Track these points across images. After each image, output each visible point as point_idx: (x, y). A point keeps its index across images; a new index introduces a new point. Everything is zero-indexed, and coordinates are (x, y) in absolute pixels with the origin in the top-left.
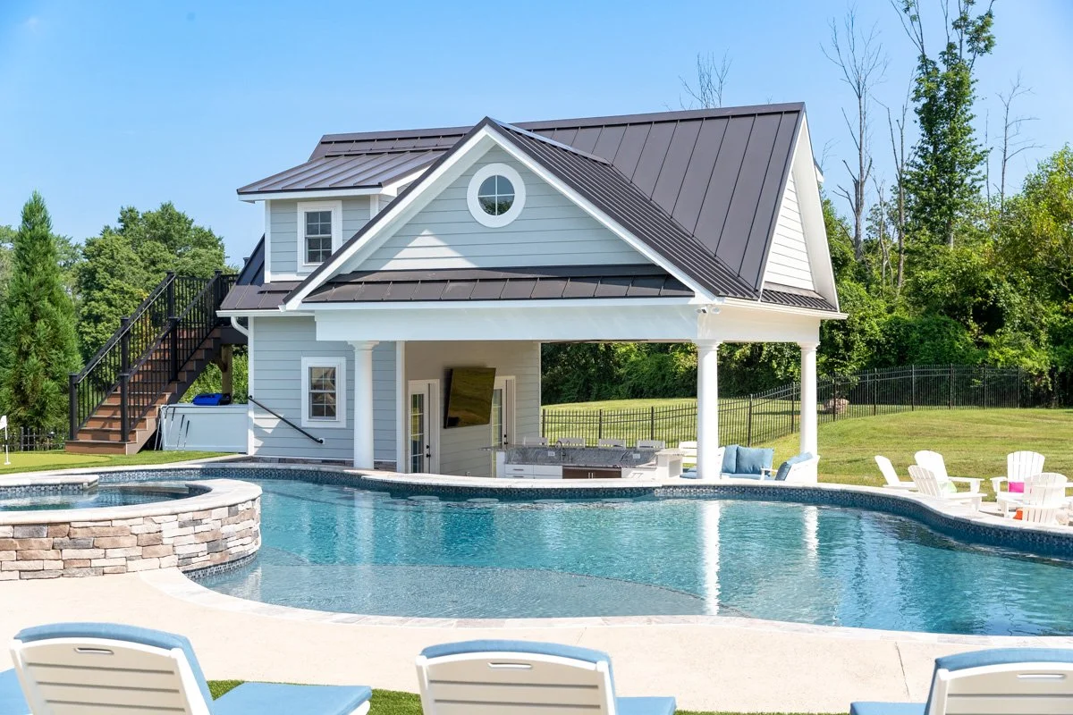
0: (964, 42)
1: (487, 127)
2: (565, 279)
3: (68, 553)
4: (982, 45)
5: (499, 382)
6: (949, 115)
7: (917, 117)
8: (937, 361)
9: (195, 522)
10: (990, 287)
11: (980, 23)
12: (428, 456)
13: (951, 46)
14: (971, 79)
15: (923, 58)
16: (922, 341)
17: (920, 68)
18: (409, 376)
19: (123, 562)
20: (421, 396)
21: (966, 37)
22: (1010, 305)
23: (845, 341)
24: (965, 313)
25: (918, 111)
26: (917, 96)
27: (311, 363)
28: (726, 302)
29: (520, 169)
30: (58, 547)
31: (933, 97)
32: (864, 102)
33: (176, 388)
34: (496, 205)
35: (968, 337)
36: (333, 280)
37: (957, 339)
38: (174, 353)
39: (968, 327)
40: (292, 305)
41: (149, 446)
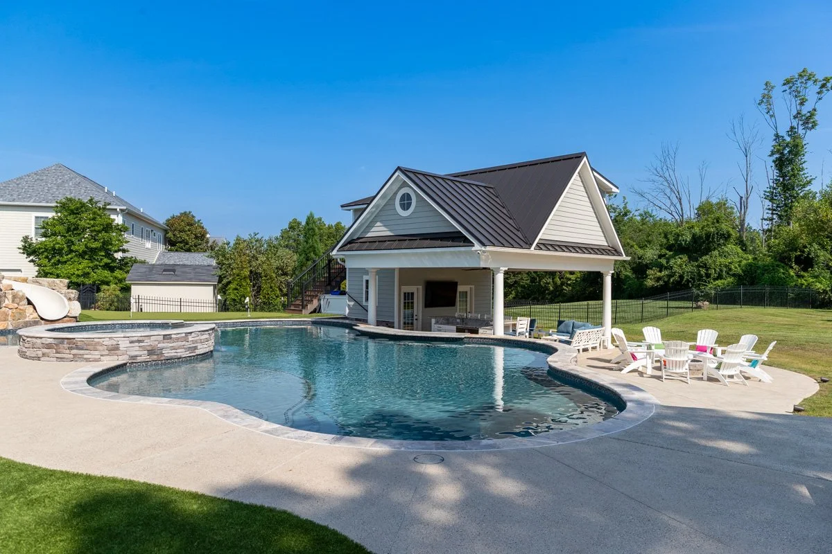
0: (799, 126)
1: (398, 171)
2: (427, 239)
3: (75, 351)
4: (810, 125)
5: (460, 288)
6: (791, 161)
7: (773, 165)
9: (139, 341)
10: (805, 247)
11: (809, 114)
12: (416, 319)
13: (792, 128)
14: (804, 143)
15: (777, 136)
16: (763, 274)
17: (775, 140)
18: (400, 285)
19: (99, 357)
20: (412, 294)
21: (801, 123)
22: (818, 256)
23: (706, 274)
24: (790, 260)
25: (774, 161)
26: (772, 154)
27: (365, 278)
28: (489, 248)
29: (412, 189)
30: (70, 349)
31: (782, 153)
32: (748, 159)
33: (329, 288)
34: (405, 206)
35: (792, 273)
36: (350, 242)
37: (783, 273)
38: (329, 273)
39: (792, 268)
40: (334, 252)
41: (314, 311)
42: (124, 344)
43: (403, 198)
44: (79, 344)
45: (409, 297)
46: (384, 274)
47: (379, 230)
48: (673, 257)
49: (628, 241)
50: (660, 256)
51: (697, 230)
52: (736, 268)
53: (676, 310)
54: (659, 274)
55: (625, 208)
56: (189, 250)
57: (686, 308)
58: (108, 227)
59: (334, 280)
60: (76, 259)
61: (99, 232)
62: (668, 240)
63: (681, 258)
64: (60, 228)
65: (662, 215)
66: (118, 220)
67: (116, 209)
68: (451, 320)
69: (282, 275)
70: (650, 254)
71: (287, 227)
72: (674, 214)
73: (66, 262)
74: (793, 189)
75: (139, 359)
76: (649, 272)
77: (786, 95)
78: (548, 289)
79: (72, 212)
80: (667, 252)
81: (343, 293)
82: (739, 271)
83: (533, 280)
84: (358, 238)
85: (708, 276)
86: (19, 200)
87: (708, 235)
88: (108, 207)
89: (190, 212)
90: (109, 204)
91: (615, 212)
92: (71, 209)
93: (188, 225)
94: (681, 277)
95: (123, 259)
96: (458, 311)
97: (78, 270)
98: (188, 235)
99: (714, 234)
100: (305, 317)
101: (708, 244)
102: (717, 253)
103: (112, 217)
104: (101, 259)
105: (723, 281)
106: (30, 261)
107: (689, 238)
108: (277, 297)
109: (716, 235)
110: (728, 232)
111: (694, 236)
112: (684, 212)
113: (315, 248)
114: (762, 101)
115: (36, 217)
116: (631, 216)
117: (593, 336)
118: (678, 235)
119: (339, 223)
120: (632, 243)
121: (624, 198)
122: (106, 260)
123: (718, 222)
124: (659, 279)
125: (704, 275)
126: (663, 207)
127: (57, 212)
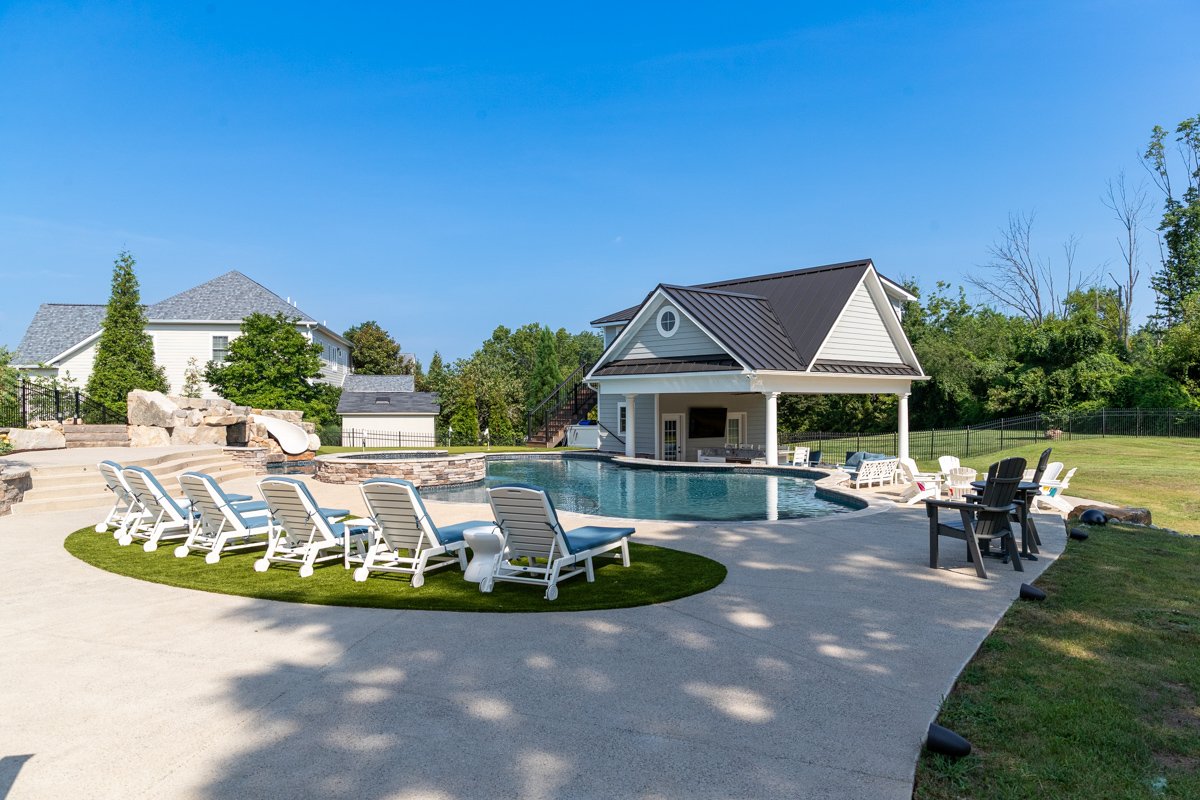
1: (660, 288)
2: (693, 362)
5: (731, 416)
6: (1189, 236)
7: (1165, 241)
8: (1154, 406)
9: (429, 466)
12: (680, 452)
13: (1191, 190)
15: (1170, 201)
16: (1144, 393)
17: (1167, 207)
18: (661, 412)
20: (675, 422)
24: (1181, 372)
25: (1166, 237)
26: (1164, 225)
27: (621, 405)
28: (759, 372)
29: (675, 308)
30: (372, 473)
31: (1178, 225)
32: (1132, 235)
33: (576, 417)
34: (668, 326)
35: (1184, 390)
36: (606, 365)
37: (1171, 391)
38: (576, 400)
39: (1184, 383)
40: (589, 377)
41: (560, 444)
42: (417, 469)
43: (665, 317)
44: (379, 468)
45: (671, 426)
46: (643, 401)
47: (640, 352)
48: (1024, 370)
49: (962, 349)
50: (1007, 370)
51: (1057, 334)
52: (1106, 384)
53: (1012, 442)
54: (1004, 394)
55: (962, 302)
56: (379, 373)
57: (1028, 439)
58: (301, 348)
59: (582, 406)
60: (267, 387)
61: (294, 354)
62: (1018, 347)
63: (1035, 372)
64: (249, 351)
65: (1010, 312)
66: (309, 336)
67: (305, 326)
68: (719, 452)
69: (513, 403)
70: (993, 366)
71: (490, 337)
72: (1028, 310)
73: (255, 391)
74: (1193, 275)
75: (430, 483)
76: (991, 391)
77: (1183, 145)
78: (855, 417)
79: (262, 331)
80: (1017, 363)
81: (594, 423)
82: (1110, 388)
83: (834, 404)
84: (615, 361)
85: (1060, 396)
86: (195, 317)
87: (1071, 340)
88: (298, 323)
89: (374, 322)
90: (300, 320)
91: (948, 308)
92: (259, 327)
93: (378, 340)
94: (1035, 397)
95: (316, 386)
96: (727, 442)
97: (270, 400)
98: (378, 353)
99: (1078, 339)
100: (550, 450)
101: (1073, 351)
102: (1085, 364)
103: (304, 334)
104: (296, 387)
105: (1091, 403)
106: (214, 390)
107: (1045, 345)
108: (509, 429)
109: (1082, 341)
110: (1099, 336)
111: (1052, 341)
112: (1042, 307)
113: (552, 369)
114: (1150, 153)
115: (215, 337)
116: (970, 313)
117: (884, 468)
118: (1030, 341)
119: (562, 330)
120: (967, 352)
121: (961, 288)
122: (300, 388)
123: (1085, 322)
124: (1004, 401)
125: (1055, 395)
126: (1013, 301)
127: (244, 332)
